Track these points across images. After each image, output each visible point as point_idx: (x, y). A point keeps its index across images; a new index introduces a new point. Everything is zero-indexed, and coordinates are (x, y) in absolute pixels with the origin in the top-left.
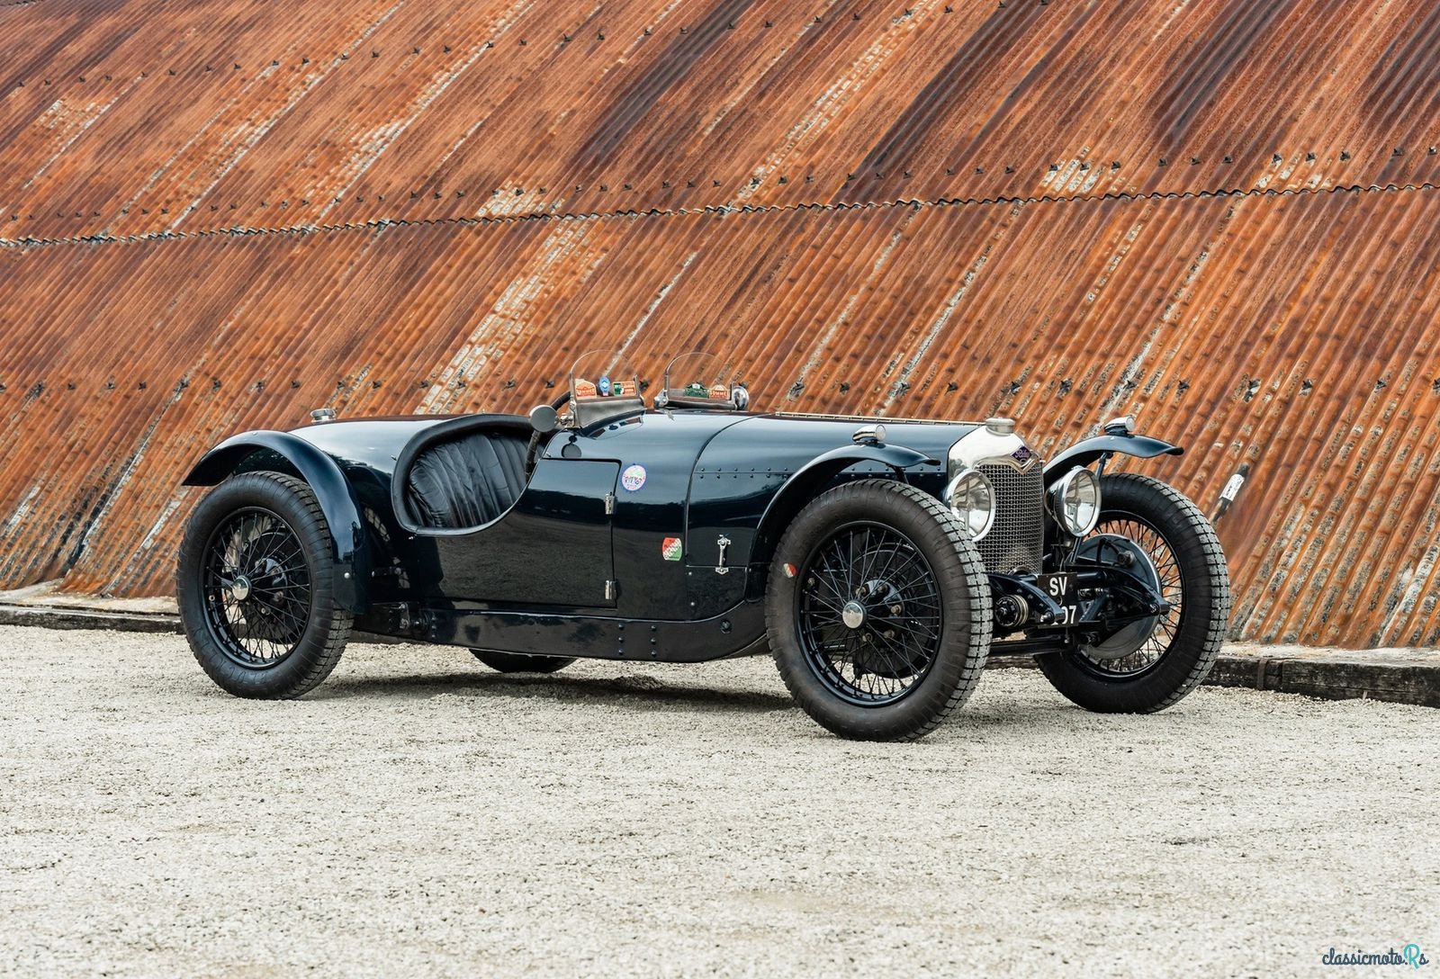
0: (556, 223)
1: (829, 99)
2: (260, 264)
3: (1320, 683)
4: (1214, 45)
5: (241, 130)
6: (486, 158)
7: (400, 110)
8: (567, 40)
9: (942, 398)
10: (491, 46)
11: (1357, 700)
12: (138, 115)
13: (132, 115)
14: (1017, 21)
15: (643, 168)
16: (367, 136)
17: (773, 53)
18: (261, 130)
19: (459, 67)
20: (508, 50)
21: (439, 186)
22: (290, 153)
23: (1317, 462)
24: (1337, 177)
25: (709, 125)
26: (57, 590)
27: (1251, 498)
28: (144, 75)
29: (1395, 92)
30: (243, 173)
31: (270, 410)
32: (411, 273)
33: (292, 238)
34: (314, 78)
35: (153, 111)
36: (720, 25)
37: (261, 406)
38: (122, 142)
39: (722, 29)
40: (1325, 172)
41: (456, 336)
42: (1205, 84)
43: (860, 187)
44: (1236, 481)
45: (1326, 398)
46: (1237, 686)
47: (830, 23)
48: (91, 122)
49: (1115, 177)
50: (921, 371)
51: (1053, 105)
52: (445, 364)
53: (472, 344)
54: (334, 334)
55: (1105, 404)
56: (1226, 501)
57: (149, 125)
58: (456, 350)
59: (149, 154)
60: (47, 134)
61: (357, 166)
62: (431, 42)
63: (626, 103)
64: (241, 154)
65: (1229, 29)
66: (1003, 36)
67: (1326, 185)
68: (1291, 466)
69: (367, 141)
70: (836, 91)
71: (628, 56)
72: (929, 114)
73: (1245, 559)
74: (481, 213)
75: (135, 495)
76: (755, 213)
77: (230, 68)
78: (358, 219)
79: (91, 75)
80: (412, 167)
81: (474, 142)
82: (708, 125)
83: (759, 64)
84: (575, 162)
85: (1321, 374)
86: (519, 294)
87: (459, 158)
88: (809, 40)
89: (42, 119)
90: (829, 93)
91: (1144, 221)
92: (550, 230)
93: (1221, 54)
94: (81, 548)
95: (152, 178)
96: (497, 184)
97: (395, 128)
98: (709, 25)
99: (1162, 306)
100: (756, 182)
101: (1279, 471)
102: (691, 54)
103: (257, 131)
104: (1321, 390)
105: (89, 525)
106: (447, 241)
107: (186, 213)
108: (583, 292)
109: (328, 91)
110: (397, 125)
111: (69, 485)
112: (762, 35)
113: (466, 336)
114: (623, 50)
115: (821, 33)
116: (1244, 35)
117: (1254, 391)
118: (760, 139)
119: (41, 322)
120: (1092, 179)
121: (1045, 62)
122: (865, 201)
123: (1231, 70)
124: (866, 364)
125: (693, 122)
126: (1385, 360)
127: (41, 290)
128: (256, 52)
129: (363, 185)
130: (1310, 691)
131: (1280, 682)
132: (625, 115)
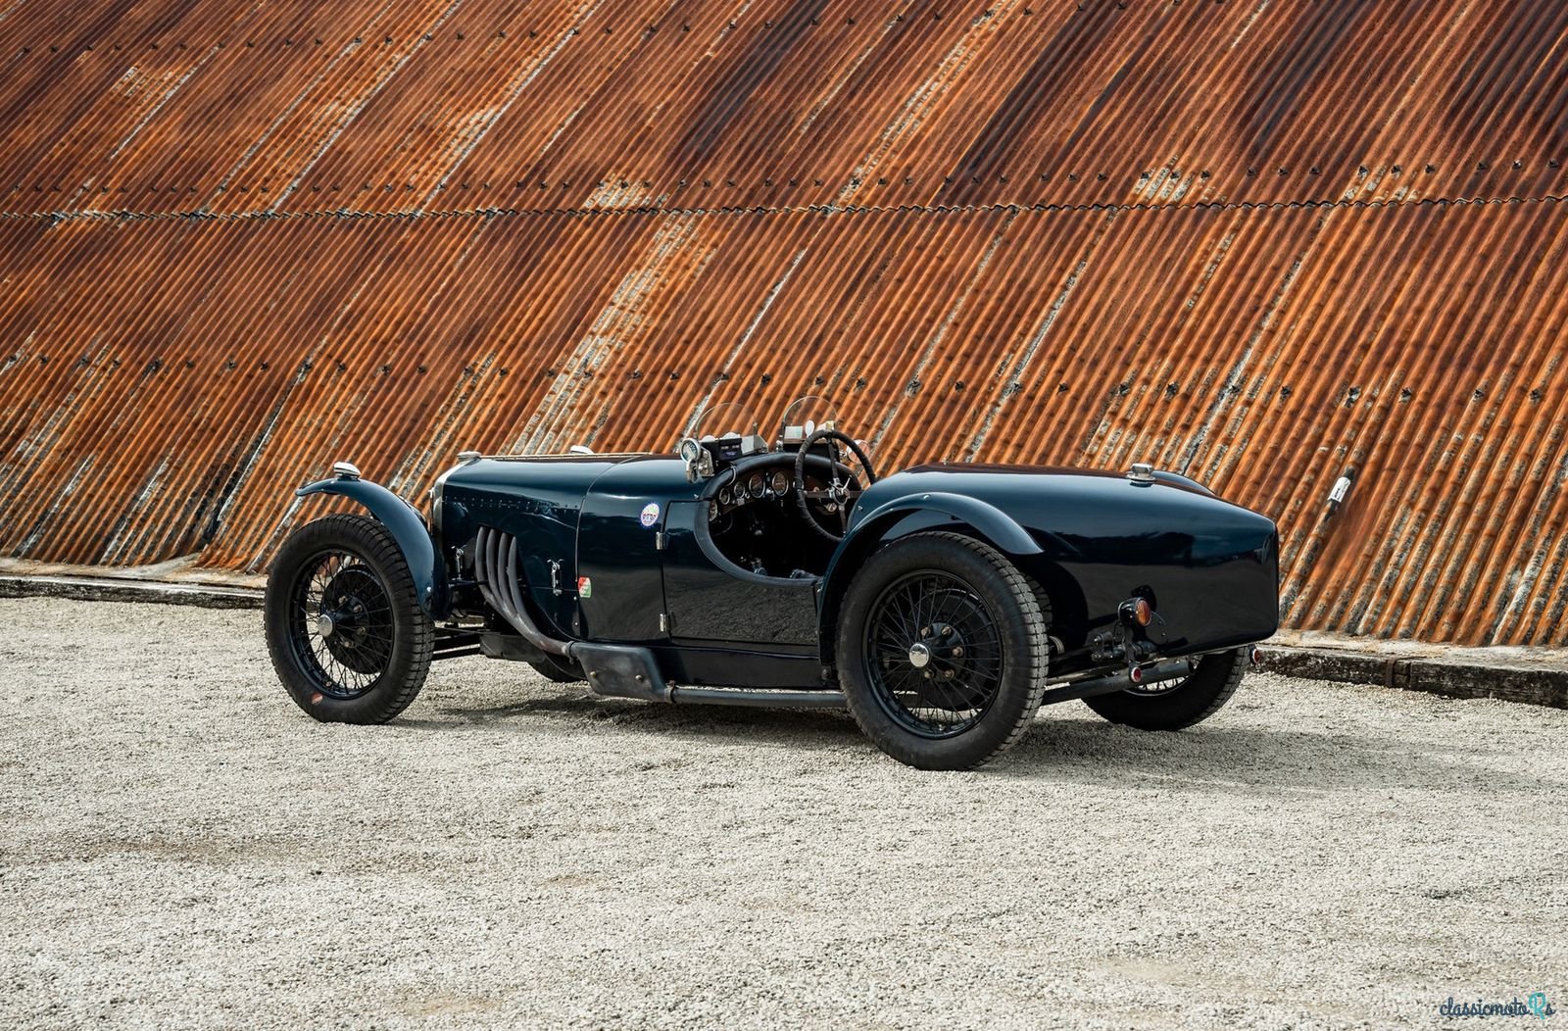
0: (664, 217)
1: (919, 101)
2: (370, 248)
3: (1448, 683)
4: (1293, 54)
5: (332, 109)
6: (585, 149)
7: (493, 96)
8: (654, 30)
9: (1053, 398)
10: (576, 33)
11: (1485, 700)
12: (221, 88)
13: (215, 87)
14: (1096, 26)
15: (744, 165)
16: (463, 121)
17: (859, 51)
18: (353, 110)
19: (547, 54)
20: (595, 38)
21: (543, 177)
22: (386, 135)
23: (1420, 467)
24: (1423, 189)
25: (804, 121)
26: (198, 565)
27: (1356, 501)
28: (221, 46)
29: (1476, 105)
30: (338, 153)
31: (398, 393)
32: (524, 263)
33: (399, 223)
34: (400, 59)
35: (237, 85)
36: (803, 20)
37: (389, 389)
38: (209, 116)
39: (806, 24)
40: (1410, 184)
41: (577, 326)
42: (1286, 93)
43: (958, 190)
44: (1342, 484)
45: (1424, 405)
46: (1365, 682)
47: (912, 22)
48: (172, 93)
49: (1204, 186)
50: (1031, 372)
51: (1138, 112)
52: (569, 352)
53: (593, 334)
54: (454, 321)
55: (1211, 407)
56: (1335, 503)
57: (235, 98)
58: (577, 340)
59: (239, 130)
60: (124, 103)
61: (457, 152)
62: (514, 26)
63: (720, 98)
64: (336, 134)
65: (1306, 38)
66: (1084, 40)
67: (1412, 196)
68: (1394, 470)
69: (464, 127)
70: (925, 93)
71: (716, 49)
72: (1018, 117)
73: (1356, 557)
74: (588, 204)
75: (267, 473)
76: (856, 214)
77: (310, 42)
78: (464, 206)
79: (163, 42)
80: (514, 155)
81: (572, 133)
82: (804, 123)
83: (847, 63)
84: (675, 156)
85: (1418, 382)
86: (634, 287)
87: (560, 148)
88: (893, 39)
89: (117, 86)
90: (918, 94)
91: (1236, 230)
92: (658, 224)
93: (1301, 62)
94: (216, 524)
95: (245, 154)
96: (601, 175)
97: (490, 114)
98: (792, 20)
99: (1259, 313)
100: (856, 182)
101: (1384, 475)
102: (777, 50)
103: (350, 111)
104: (1419, 398)
105: (222, 501)
106: (558, 232)
107: (288, 193)
108: (699, 287)
109: (416, 71)
110: (492, 111)
111: (199, 463)
112: (846, 32)
113: (587, 326)
114: (709, 44)
115: (904, 32)
116: (1322, 44)
117: (1354, 397)
118: (854, 139)
119: (148, 299)
120: (1182, 187)
121: (1128, 68)
122: (963, 203)
123: (1312, 79)
124: (977, 364)
125: (788, 120)
126: (1480, 369)
127: (144, 265)
128: (336, 27)
129: (466, 171)
130: (1436, 690)
131: (1408, 680)
132: (721, 110)
